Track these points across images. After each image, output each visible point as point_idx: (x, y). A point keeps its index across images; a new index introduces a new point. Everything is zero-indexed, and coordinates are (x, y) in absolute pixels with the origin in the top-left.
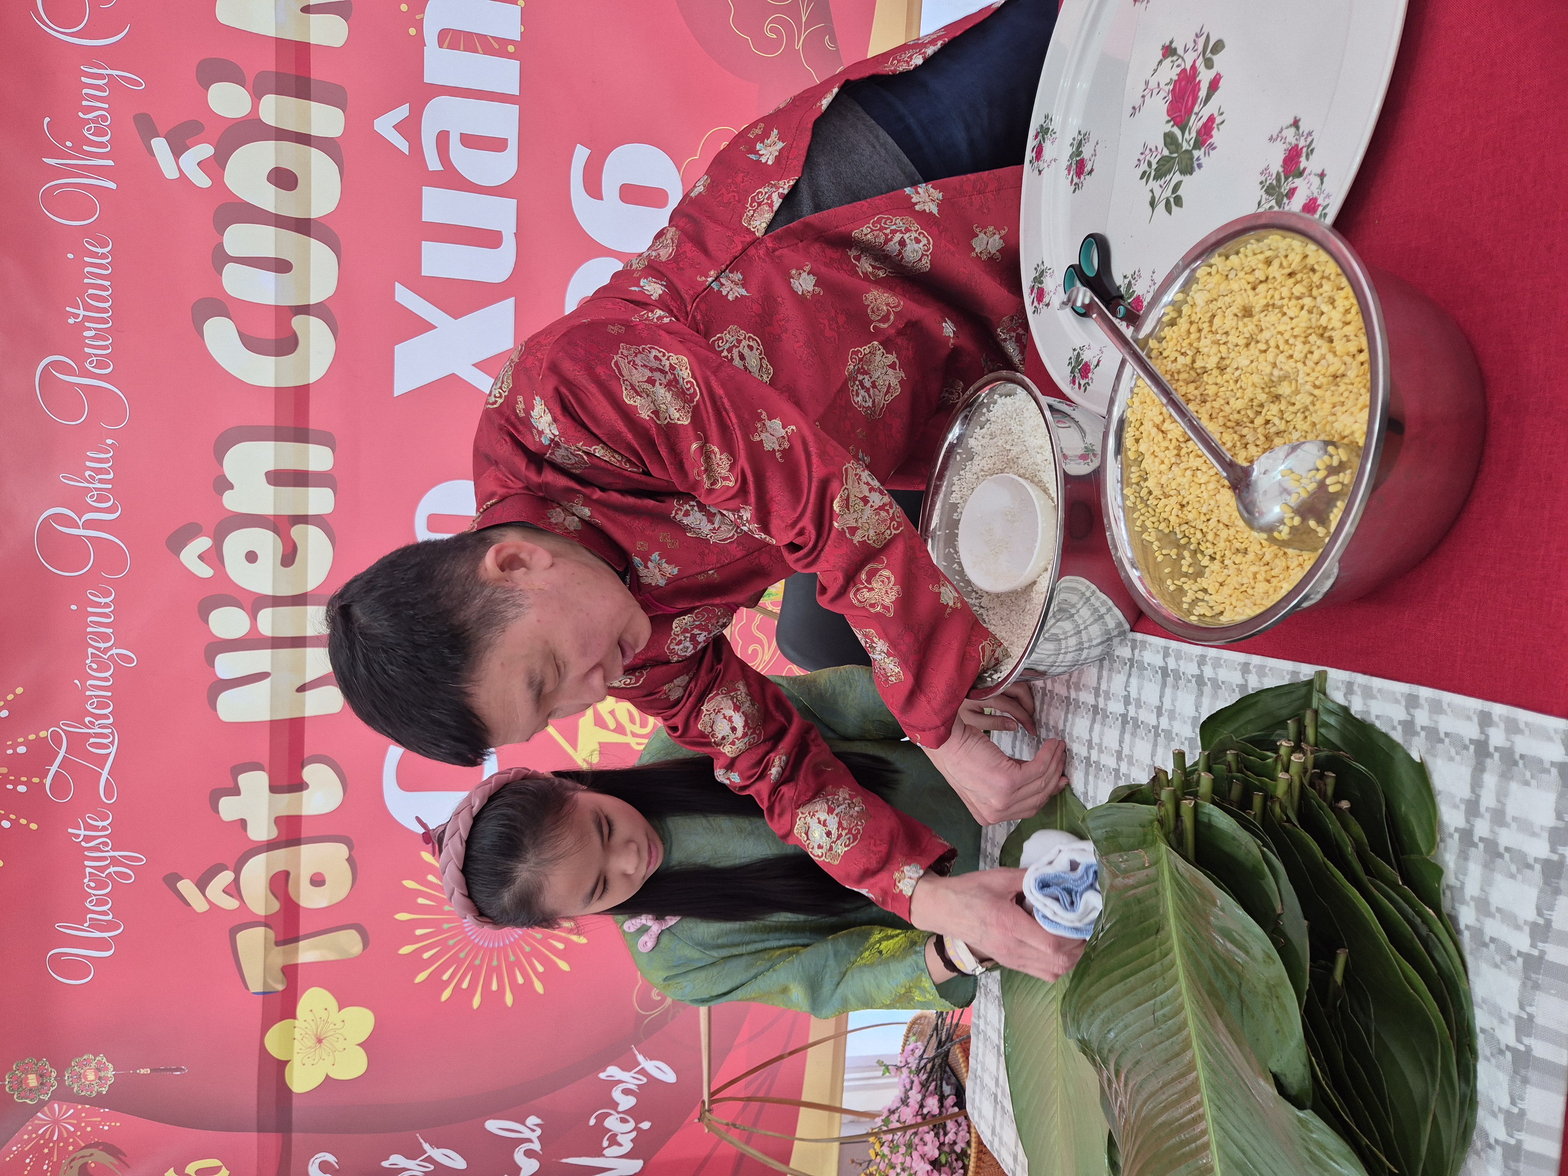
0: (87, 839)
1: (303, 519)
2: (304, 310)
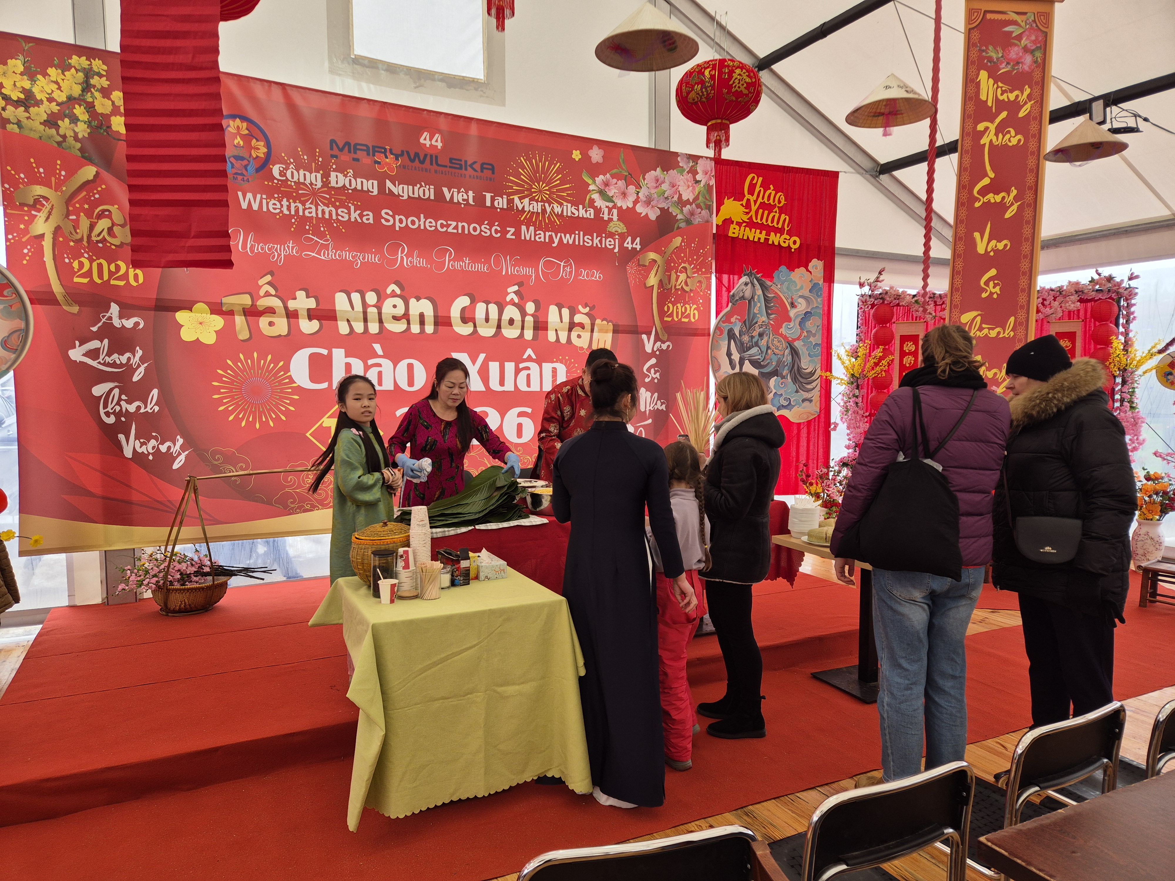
0: (288, 246)
1: (409, 323)
2: (475, 326)
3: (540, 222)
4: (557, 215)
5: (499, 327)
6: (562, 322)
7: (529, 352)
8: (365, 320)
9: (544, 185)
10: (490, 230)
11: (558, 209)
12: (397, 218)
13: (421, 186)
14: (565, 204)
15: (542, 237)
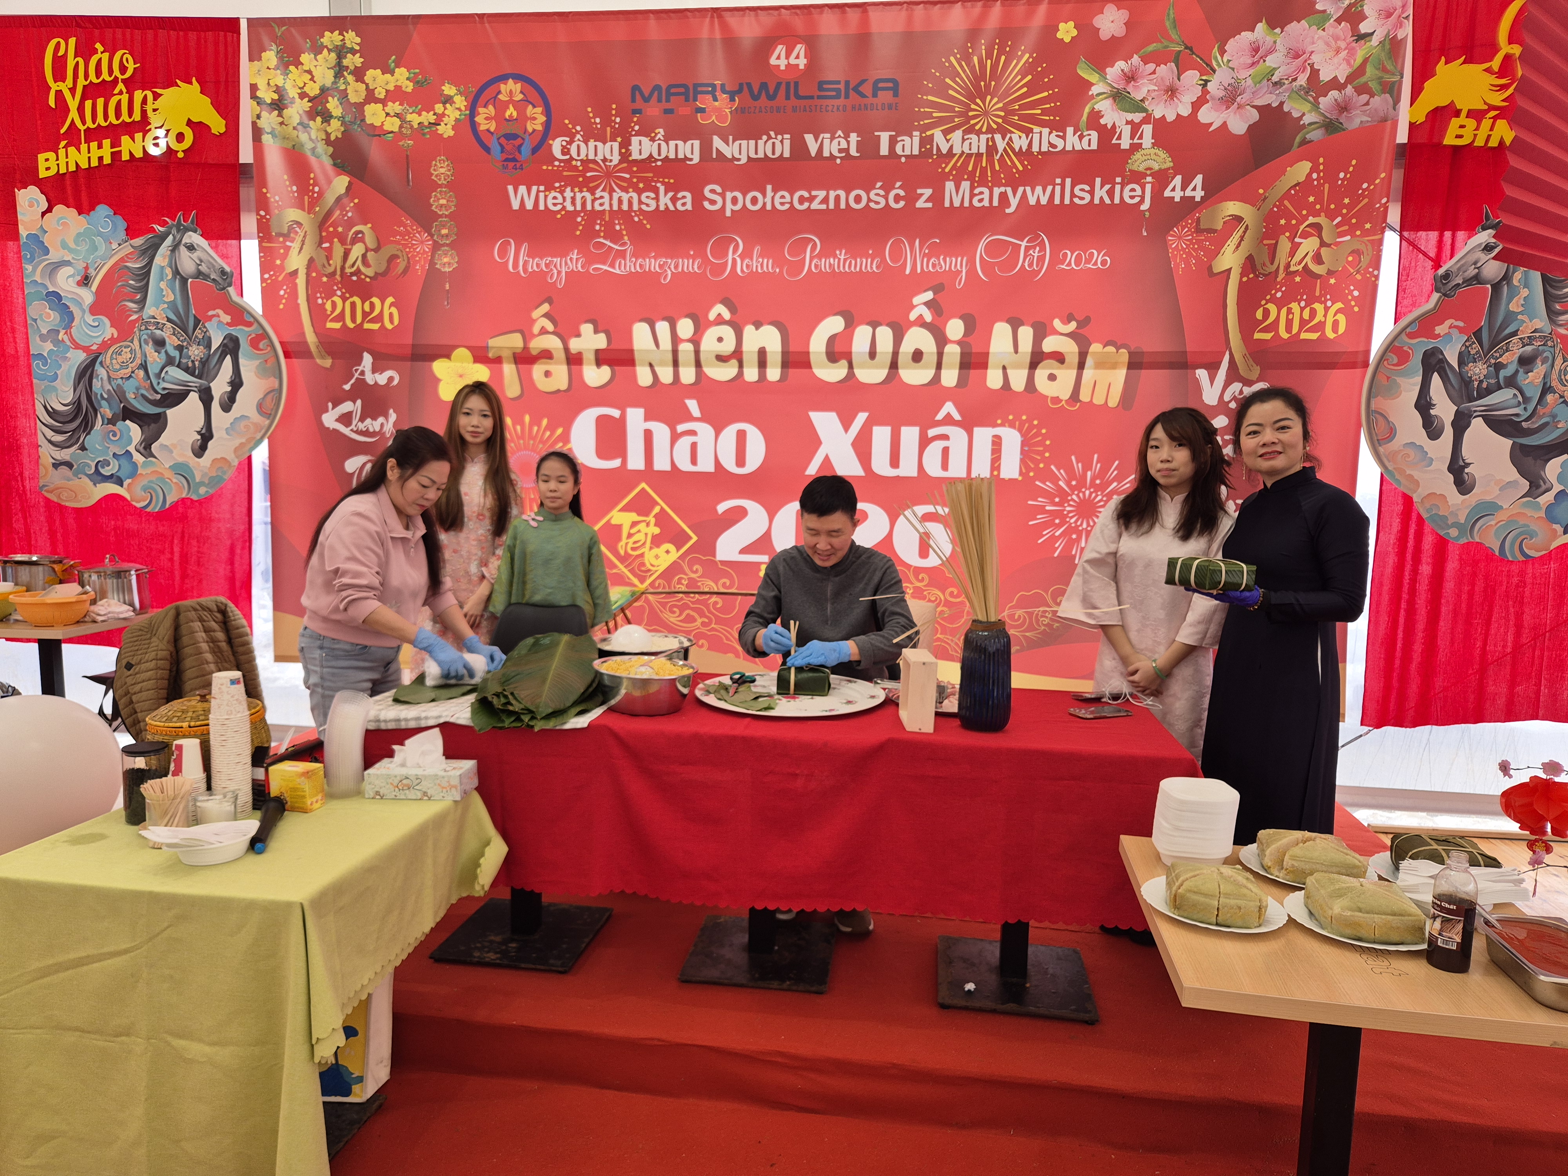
0: (571, 259)
1: (741, 366)
2: (851, 366)
3: (984, 170)
4: (1019, 154)
5: (894, 365)
6: (1016, 352)
7: (949, 408)
8: (676, 363)
9: (996, 100)
10: (886, 198)
11: (1020, 141)
12: (729, 195)
13: (770, 138)
14: (1037, 129)
15: (985, 197)
